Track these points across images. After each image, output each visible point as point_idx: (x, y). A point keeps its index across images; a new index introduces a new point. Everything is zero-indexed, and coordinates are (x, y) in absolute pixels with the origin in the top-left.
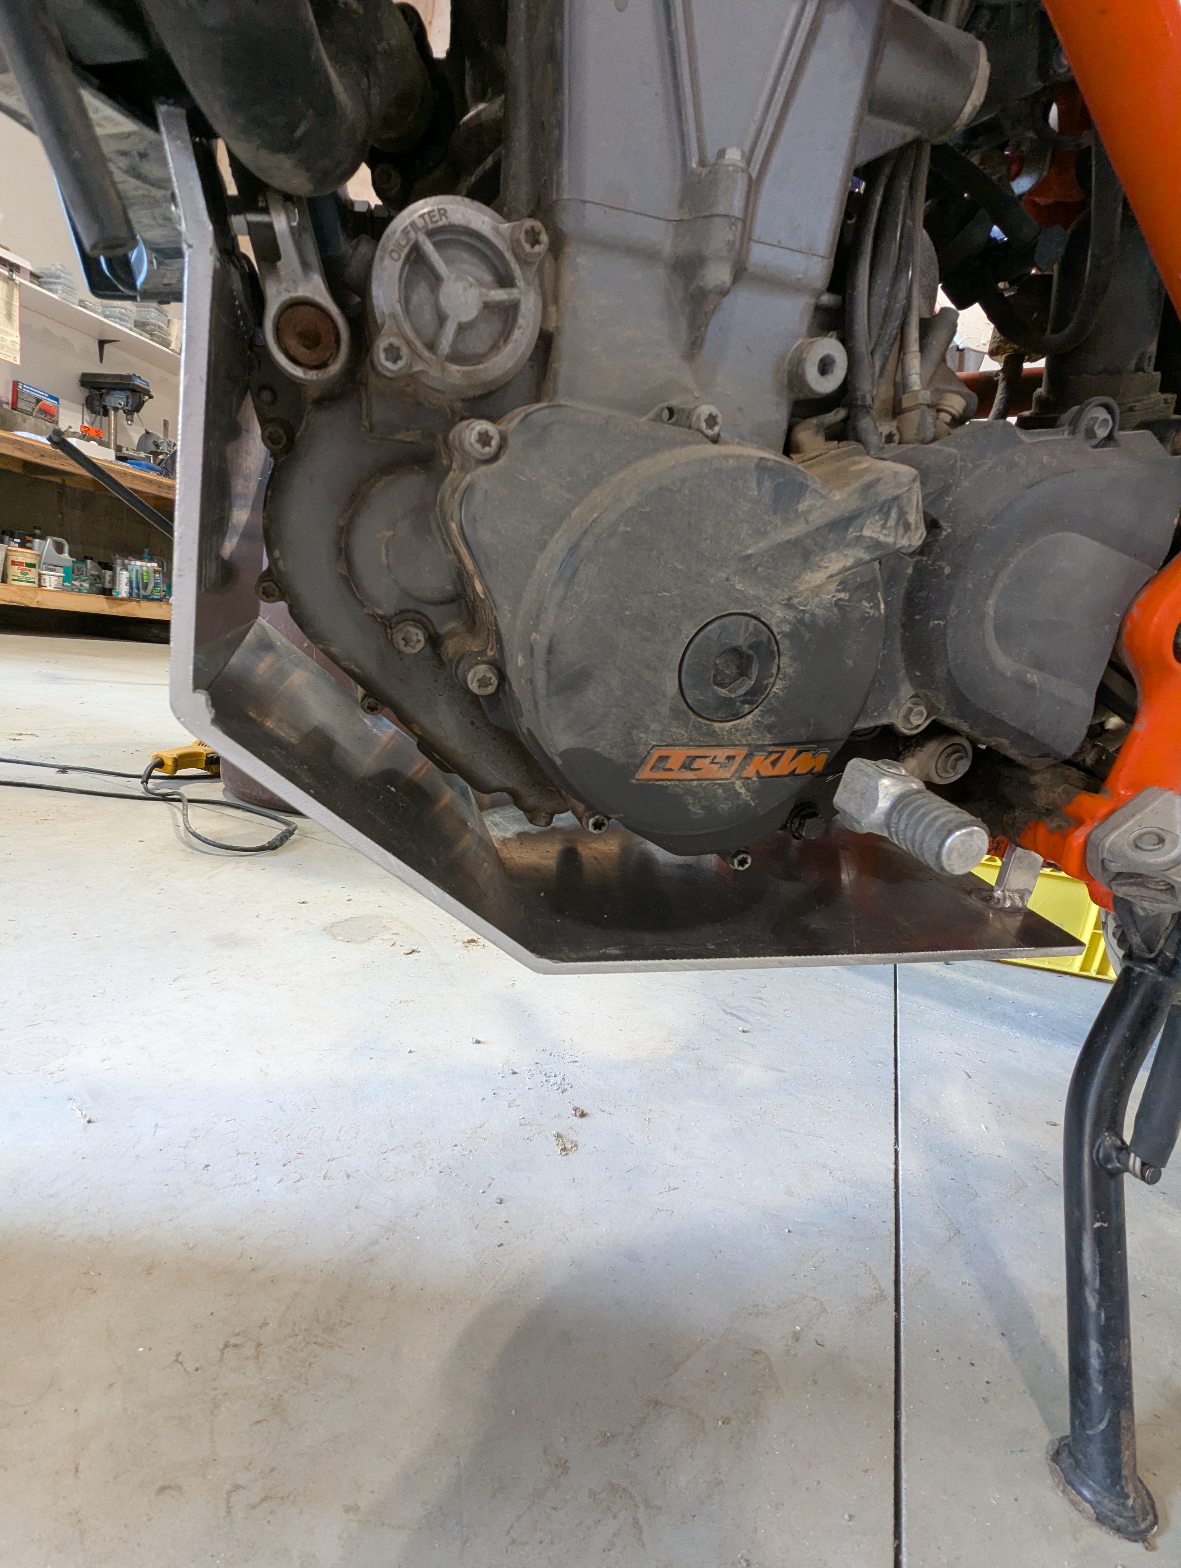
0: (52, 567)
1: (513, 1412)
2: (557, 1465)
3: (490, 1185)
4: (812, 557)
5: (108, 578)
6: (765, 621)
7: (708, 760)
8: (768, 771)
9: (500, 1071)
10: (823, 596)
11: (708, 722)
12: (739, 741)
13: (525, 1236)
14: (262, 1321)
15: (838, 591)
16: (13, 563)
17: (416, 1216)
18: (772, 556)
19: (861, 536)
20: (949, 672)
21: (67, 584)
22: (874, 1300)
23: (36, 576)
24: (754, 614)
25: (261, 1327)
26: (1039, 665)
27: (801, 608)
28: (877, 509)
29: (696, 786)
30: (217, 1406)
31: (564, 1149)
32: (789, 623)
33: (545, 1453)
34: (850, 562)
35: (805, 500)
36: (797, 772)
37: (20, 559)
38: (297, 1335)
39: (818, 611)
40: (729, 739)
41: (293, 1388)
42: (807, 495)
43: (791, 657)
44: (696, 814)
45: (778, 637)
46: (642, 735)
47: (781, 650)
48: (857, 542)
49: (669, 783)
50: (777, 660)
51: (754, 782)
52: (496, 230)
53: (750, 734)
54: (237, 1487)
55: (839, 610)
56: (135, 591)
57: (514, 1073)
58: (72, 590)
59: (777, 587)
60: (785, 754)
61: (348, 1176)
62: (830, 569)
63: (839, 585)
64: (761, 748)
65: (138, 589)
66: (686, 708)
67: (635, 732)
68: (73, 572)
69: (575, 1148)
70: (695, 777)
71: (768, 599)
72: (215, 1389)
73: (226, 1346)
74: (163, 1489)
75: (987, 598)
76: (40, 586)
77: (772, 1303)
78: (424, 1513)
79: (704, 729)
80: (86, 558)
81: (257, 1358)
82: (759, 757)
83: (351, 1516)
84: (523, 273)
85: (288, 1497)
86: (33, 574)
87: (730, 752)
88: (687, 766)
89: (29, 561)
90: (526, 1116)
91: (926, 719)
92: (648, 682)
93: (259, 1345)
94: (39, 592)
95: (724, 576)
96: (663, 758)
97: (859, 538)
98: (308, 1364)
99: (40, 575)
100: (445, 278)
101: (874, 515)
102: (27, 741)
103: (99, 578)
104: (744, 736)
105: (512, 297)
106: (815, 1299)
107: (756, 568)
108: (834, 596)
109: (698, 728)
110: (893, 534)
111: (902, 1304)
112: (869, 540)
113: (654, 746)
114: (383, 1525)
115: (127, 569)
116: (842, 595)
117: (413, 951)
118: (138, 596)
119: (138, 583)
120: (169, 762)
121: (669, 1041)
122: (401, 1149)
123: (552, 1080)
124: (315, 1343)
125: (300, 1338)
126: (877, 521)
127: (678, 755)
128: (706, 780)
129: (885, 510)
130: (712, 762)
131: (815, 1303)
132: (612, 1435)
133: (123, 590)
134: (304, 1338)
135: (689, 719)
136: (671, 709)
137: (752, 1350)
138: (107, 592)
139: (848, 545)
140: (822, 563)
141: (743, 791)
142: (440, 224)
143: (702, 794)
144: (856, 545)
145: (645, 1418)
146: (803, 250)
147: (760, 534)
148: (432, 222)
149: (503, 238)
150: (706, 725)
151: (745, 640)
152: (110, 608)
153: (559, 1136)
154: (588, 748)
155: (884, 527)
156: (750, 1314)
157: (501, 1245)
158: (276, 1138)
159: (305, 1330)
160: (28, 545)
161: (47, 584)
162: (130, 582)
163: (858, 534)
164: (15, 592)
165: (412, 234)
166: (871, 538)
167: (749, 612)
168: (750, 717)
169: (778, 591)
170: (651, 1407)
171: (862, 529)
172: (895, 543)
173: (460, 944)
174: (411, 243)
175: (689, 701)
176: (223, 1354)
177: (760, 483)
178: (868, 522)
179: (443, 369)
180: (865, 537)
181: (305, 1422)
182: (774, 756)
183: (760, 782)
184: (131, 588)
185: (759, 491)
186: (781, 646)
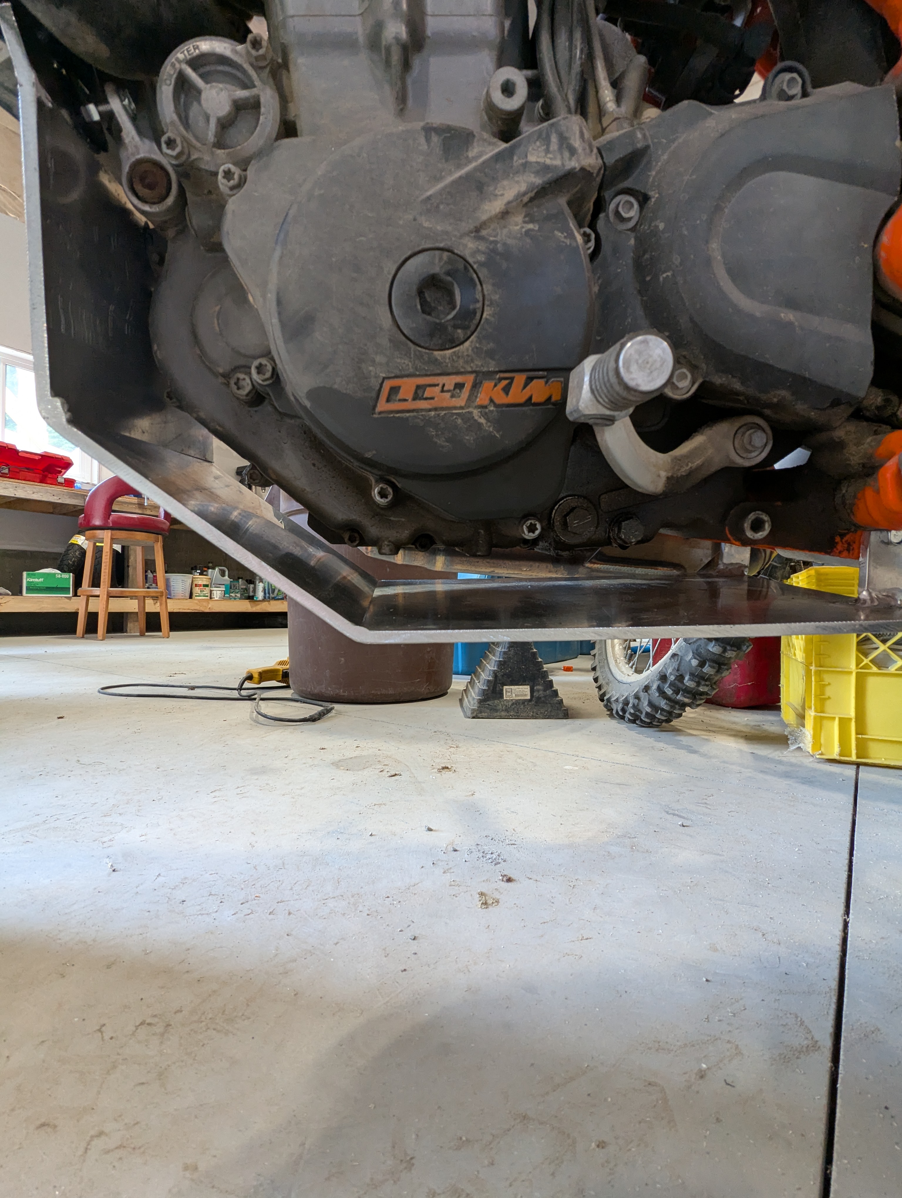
0: (218, 585)
1: (372, 1106)
2: (402, 1161)
3: (409, 926)
4: (485, 188)
5: (251, 589)
6: (459, 253)
7: (438, 389)
8: (502, 399)
9: (444, 849)
10: (511, 227)
11: (427, 351)
12: (462, 367)
13: (429, 965)
14: (179, 1009)
15: (525, 222)
16: (196, 585)
17: (336, 944)
18: (449, 193)
19: (526, 162)
20: (692, 320)
21: (227, 595)
22: (804, 1049)
23: (209, 592)
24: (446, 247)
25: (175, 1013)
26: (791, 304)
27: (491, 239)
28: (535, 137)
29: (434, 417)
30: (114, 1067)
31: (485, 903)
32: (484, 253)
33: (394, 1147)
34: (523, 188)
35: (473, 148)
36: (533, 400)
37: (200, 583)
38: (202, 1022)
39: (509, 241)
40: (452, 366)
41: (182, 1061)
42: (475, 144)
43: (494, 285)
44: (443, 447)
45: (475, 266)
46: (371, 368)
47: (482, 279)
48: (525, 168)
49: (408, 415)
50: (479, 287)
51: (492, 412)
52: (235, 52)
53: (472, 361)
54: (101, 1134)
55: (531, 239)
56: (267, 595)
57: (455, 850)
58: (230, 598)
59: (460, 220)
60: (515, 381)
61: (290, 914)
62: (506, 195)
63: (525, 217)
64: (489, 375)
65: (269, 593)
66: (404, 338)
67: (363, 366)
68: (231, 588)
69: (496, 904)
70: (429, 407)
71: (456, 233)
72: (118, 1054)
73: (142, 1024)
74: (43, 1125)
75: (707, 242)
76: (211, 598)
77: (678, 1041)
78: (255, 1183)
79: (426, 357)
80: (239, 578)
81: (162, 1035)
82: (488, 384)
83: (188, 1174)
84: (258, 76)
85: (140, 1148)
86: (207, 591)
87: (459, 379)
88: (418, 394)
89: (205, 583)
90: (458, 880)
91: (693, 383)
92: (364, 318)
93: (168, 1025)
94: (210, 602)
95: (411, 217)
96: (394, 390)
97: (526, 165)
98: (201, 1044)
99: (211, 591)
100: (202, 88)
101: (535, 143)
102: (177, 677)
103: (247, 590)
104: (467, 362)
105: (253, 94)
106: (729, 1042)
107: (437, 207)
108: (523, 227)
109: (420, 357)
110: (559, 157)
111: (842, 1057)
112: (536, 165)
113: (384, 379)
114: (213, 1187)
115: (262, 582)
116: (531, 226)
117: (396, 775)
118: (269, 598)
119: (269, 589)
120: (256, 676)
121: (606, 832)
122: (340, 897)
123: (489, 856)
124: (214, 1029)
125: (204, 1023)
126: (538, 147)
127: (408, 386)
128: (442, 409)
129: (544, 135)
130: (442, 391)
131: (729, 1046)
132: (467, 1140)
133: (260, 595)
134: (207, 1025)
135: (410, 349)
136: (391, 341)
137: (645, 1080)
138: (251, 598)
139: (517, 172)
140: (497, 192)
141: (482, 421)
142: (195, 54)
143: (442, 425)
144: (524, 171)
145: (509, 1130)
146: (472, 13)
147: (437, 179)
148: (189, 55)
149: (241, 55)
150: (426, 353)
151: (441, 267)
152: (252, 607)
153: (482, 894)
154: (327, 386)
155: (547, 151)
156: (650, 1049)
157: (405, 970)
158: (243, 886)
159: (211, 1019)
160: (205, 573)
161: (215, 596)
162: (264, 590)
163: (524, 161)
164: (197, 604)
165: (177, 66)
166: (537, 163)
167: (442, 245)
168: (467, 344)
169: (463, 224)
170: (518, 1121)
171: (526, 156)
172: (563, 165)
173: (436, 770)
174: (178, 70)
175: (405, 332)
176: (137, 1029)
177: (428, 140)
178: (530, 149)
179: (213, 153)
180: (531, 163)
181: (180, 1090)
182: (504, 383)
183: (497, 411)
184: (265, 593)
185: (429, 146)
186: (480, 275)
